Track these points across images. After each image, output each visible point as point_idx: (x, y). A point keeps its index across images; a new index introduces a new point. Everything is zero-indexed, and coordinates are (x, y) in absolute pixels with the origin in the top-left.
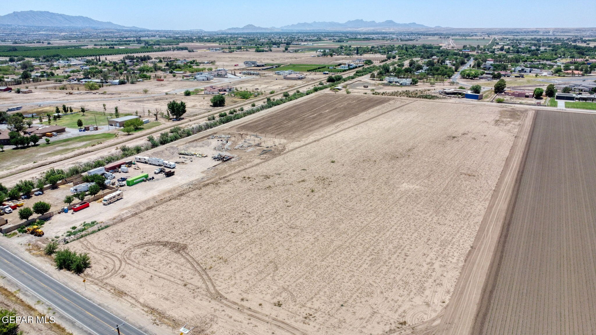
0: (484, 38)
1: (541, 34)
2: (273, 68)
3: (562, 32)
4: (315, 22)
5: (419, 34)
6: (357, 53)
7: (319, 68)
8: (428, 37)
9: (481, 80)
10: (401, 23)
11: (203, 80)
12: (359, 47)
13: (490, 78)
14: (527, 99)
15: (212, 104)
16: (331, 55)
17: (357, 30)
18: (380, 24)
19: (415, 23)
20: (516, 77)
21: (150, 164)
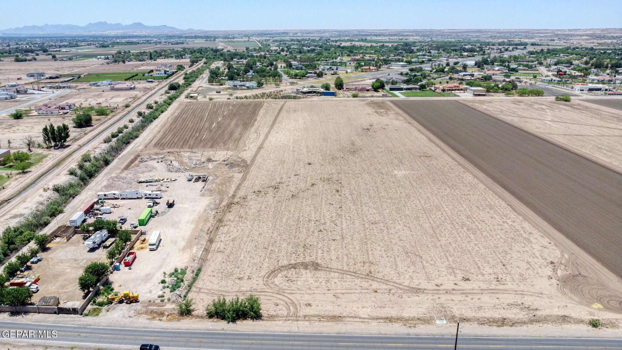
0: (248, 40)
1: (291, 35)
2: (74, 79)
3: (307, 34)
4: (46, 25)
5: (186, 37)
6: (151, 59)
7: (133, 76)
8: (194, 39)
9: (309, 79)
10: (151, 25)
11: (6, 99)
12: (142, 51)
13: (315, 76)
14: (369, 92)
15: (75, 125)
16: (124, 62)
17: (104, 33)
18: (127, 27)
19: (166, 26)
20: (332, 74)
21: (124, 199)
